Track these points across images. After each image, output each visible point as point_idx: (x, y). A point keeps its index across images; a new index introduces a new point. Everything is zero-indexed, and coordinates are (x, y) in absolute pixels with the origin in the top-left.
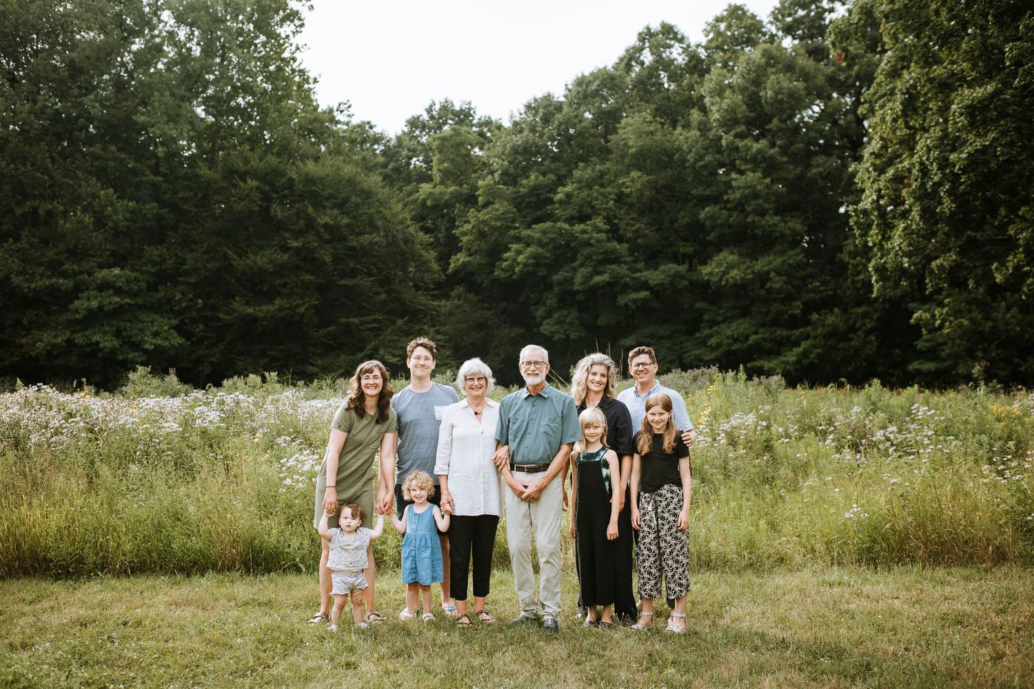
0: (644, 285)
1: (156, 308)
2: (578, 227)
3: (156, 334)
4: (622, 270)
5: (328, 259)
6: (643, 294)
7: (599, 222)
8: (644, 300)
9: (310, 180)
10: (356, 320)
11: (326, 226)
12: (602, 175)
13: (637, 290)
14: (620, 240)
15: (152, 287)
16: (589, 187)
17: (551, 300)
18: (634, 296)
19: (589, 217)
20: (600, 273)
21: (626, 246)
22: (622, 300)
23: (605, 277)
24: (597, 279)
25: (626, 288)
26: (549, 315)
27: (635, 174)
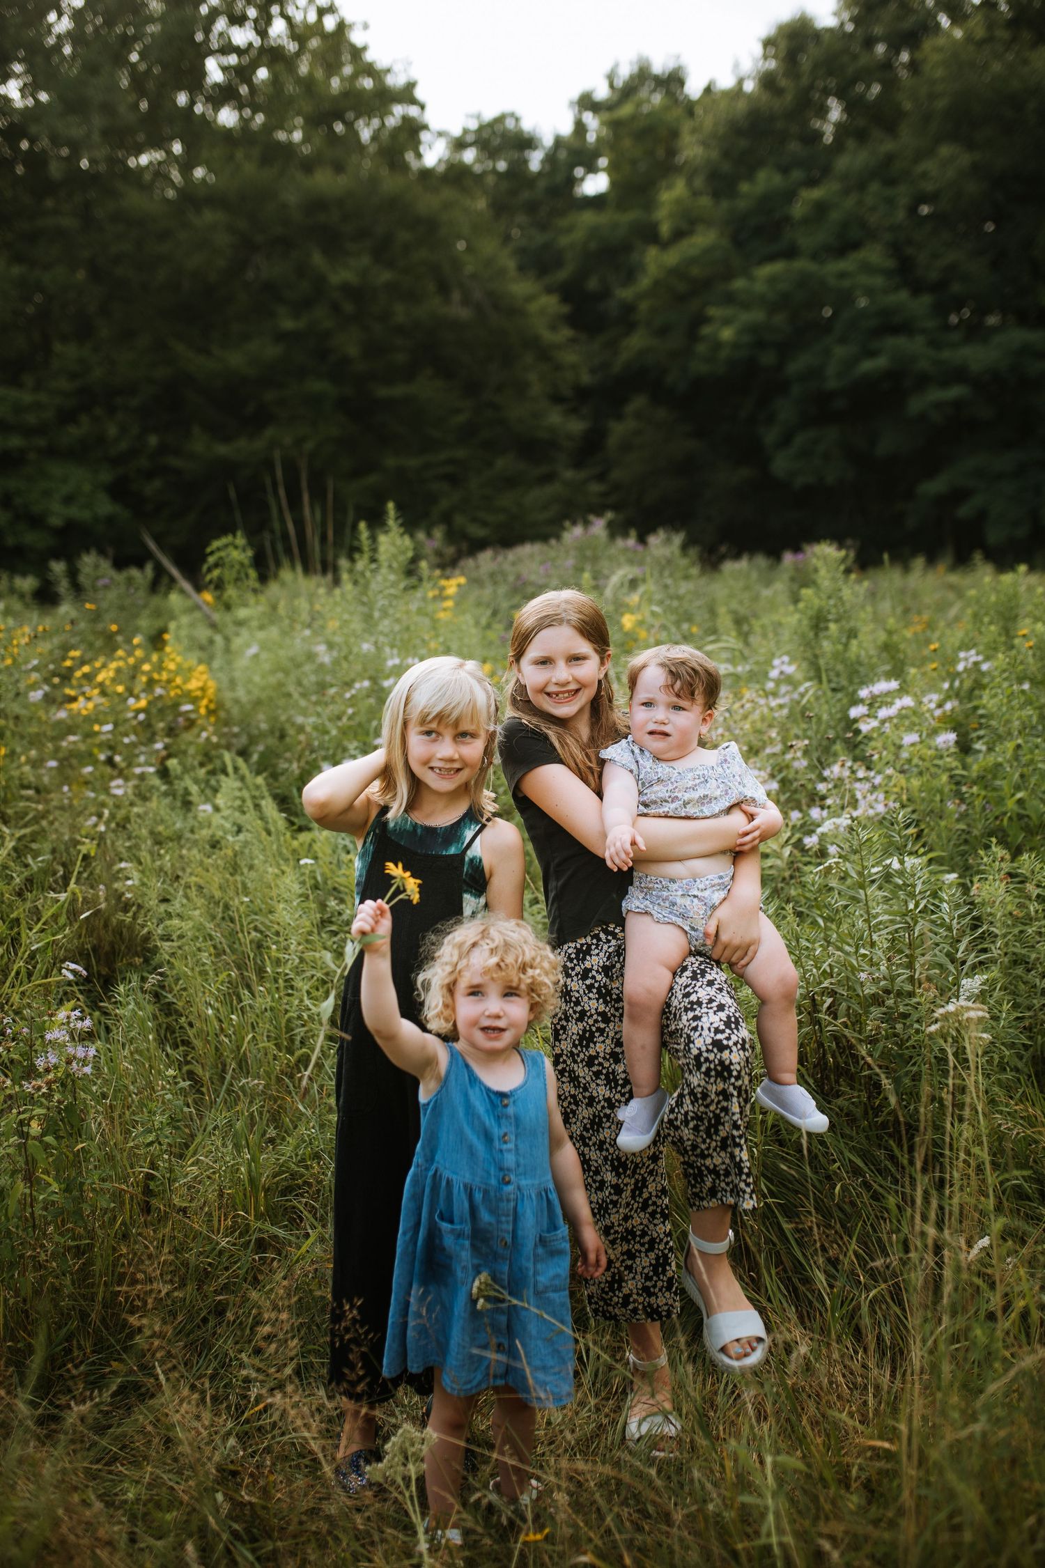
0: (958, 374)
1: (79, 454)
2: (834, 267)
3: (69, 500)
4: (914, 346)
5: (353, 350)
6: (955, 392)
7: (874, 254)
8: (957, 404)
9: (317, 204)
10: (413, 462)
11: (346, 288)
12: (890, 159)
13: (945, 383)
14: (917, 288)
15: (67, 417)
16: (862, 186)
17: (786, 410)
18: (936, 395)
19: (855, 246)
20: (872, 354)
21: (926, 300)
22: (916, 404)
23: (880, 363)
24: (867, 366)
25: (923, 381)
26: (786, 441)
27: (945, 151)
